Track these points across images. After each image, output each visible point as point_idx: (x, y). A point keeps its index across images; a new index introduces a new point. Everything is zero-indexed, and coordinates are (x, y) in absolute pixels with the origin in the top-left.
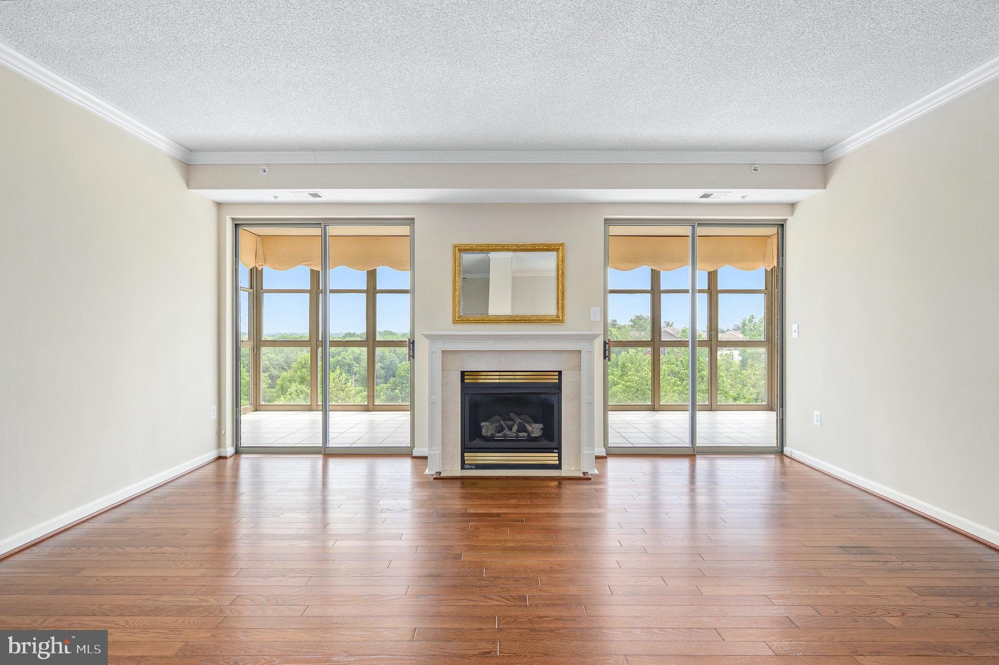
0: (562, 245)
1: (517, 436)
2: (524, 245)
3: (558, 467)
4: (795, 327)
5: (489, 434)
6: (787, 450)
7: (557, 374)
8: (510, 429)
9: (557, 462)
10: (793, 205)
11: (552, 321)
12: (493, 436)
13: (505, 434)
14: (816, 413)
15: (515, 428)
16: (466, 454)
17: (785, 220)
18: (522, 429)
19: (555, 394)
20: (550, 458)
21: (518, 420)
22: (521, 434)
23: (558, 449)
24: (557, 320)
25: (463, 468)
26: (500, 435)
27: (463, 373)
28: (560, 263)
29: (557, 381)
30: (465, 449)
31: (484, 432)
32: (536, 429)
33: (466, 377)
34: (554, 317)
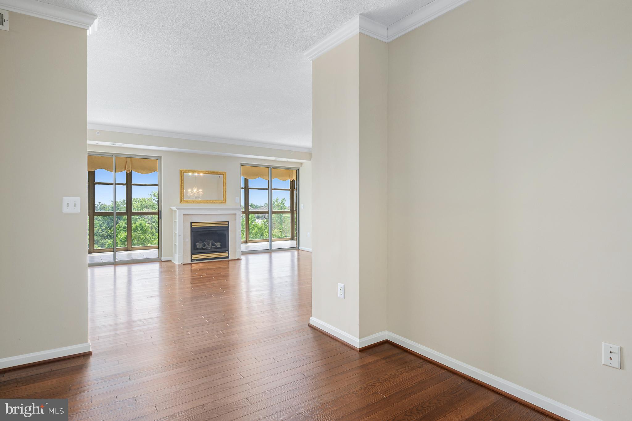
0: (225, 172)
1: (212, 248)
2: (210, 172)
3: (228, 257)
4: (302, 205)
5: (201, 247)
6: (300, 248)
7: (227, 222)
8: (209, 245)
9: (228, 256)
10: (301, 164)
11: (222, 202)
12: (202, 248)
13: (207, 247)
14: (308, 233)
15: (210, 244)
16: (192, 255)
17: (299, 168)
18: (213, 245)
19: (227, 230)
20: (224, 254)
21: (211, 242)
22: (213, 247)
23: (228, 251)
24: (224, 202)
25: (191, 261)
26: (205, 247)
27: (191, 223)
28: (225, 180)
29: (227, 225)
30: (192, 253)
31: (198, 247)
32: (218, 244)
33: (192, 225)
34: (222, 201)
